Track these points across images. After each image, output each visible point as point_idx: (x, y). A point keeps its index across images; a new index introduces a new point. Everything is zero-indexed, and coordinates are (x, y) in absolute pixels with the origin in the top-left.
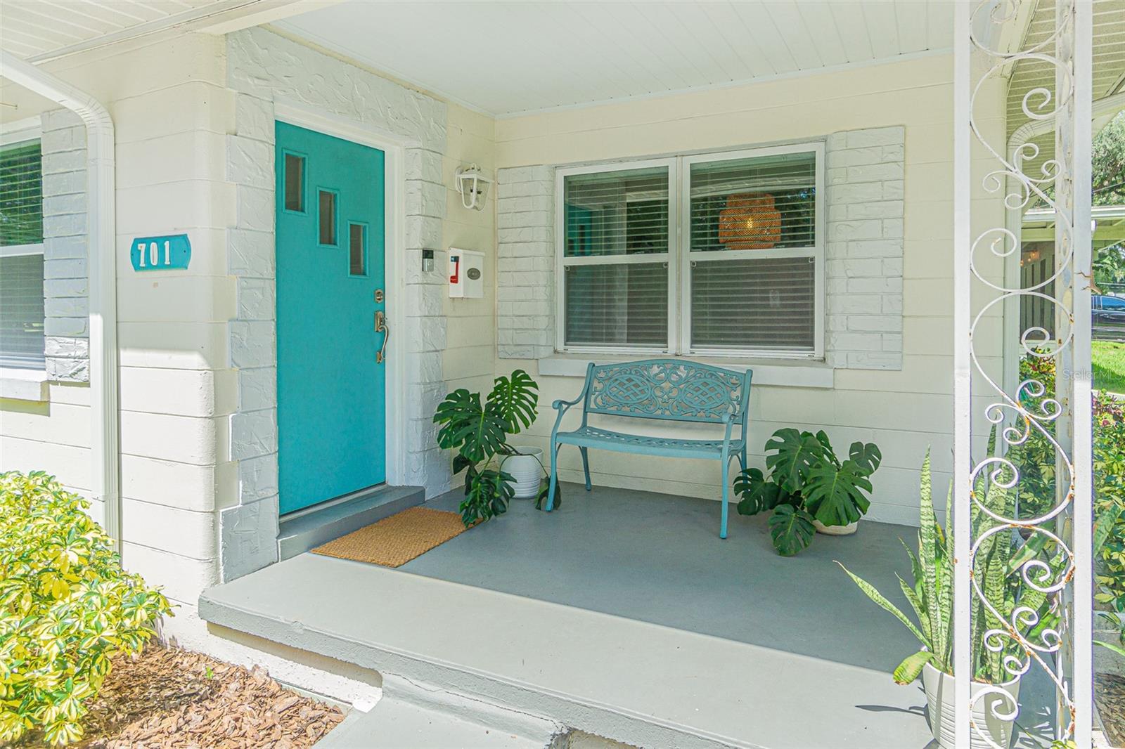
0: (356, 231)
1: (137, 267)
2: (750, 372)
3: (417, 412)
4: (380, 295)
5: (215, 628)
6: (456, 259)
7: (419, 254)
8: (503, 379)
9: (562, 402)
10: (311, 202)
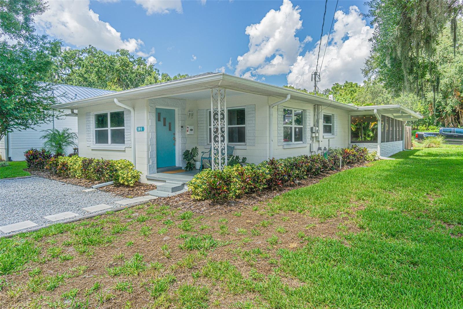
0: (170, 124)
1: (138, 131)
2: (234, 147)
3: (181, 154)
4: (174, 134)
5: (148, 179)
6: (188, 127)
7: (180, 127)
8: (194, 148)
9: (203, 152)
10: (162, 119)
